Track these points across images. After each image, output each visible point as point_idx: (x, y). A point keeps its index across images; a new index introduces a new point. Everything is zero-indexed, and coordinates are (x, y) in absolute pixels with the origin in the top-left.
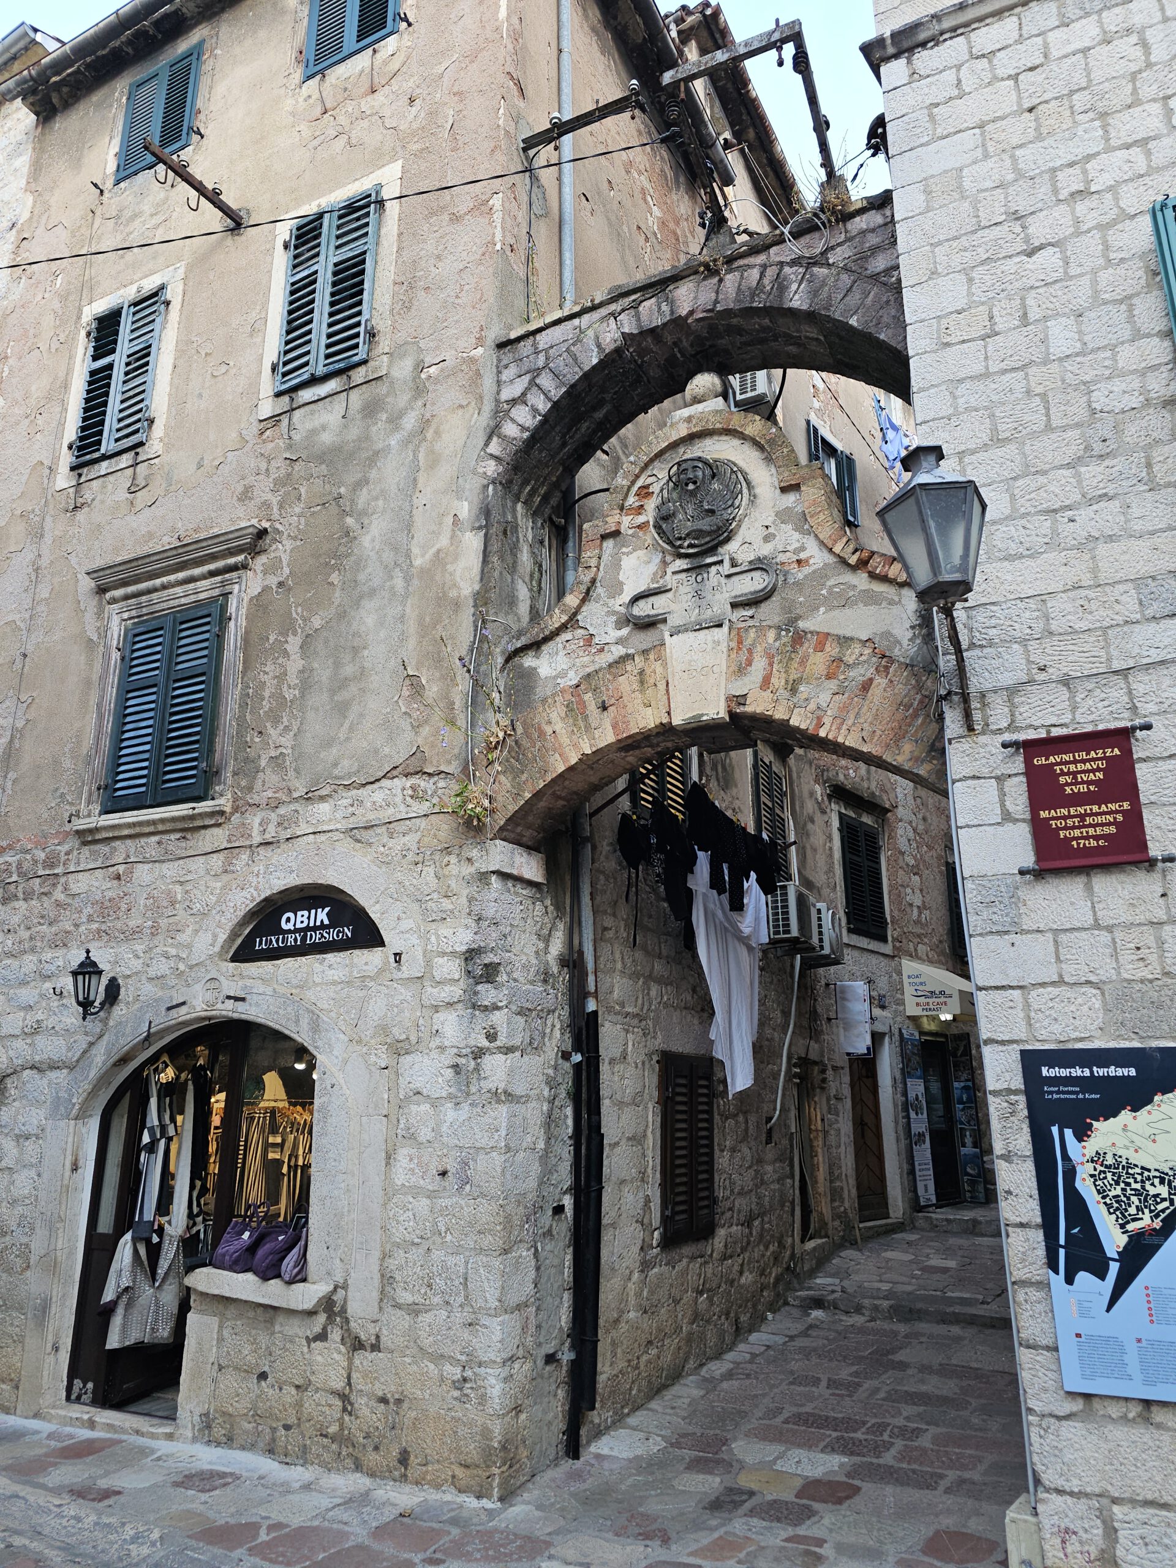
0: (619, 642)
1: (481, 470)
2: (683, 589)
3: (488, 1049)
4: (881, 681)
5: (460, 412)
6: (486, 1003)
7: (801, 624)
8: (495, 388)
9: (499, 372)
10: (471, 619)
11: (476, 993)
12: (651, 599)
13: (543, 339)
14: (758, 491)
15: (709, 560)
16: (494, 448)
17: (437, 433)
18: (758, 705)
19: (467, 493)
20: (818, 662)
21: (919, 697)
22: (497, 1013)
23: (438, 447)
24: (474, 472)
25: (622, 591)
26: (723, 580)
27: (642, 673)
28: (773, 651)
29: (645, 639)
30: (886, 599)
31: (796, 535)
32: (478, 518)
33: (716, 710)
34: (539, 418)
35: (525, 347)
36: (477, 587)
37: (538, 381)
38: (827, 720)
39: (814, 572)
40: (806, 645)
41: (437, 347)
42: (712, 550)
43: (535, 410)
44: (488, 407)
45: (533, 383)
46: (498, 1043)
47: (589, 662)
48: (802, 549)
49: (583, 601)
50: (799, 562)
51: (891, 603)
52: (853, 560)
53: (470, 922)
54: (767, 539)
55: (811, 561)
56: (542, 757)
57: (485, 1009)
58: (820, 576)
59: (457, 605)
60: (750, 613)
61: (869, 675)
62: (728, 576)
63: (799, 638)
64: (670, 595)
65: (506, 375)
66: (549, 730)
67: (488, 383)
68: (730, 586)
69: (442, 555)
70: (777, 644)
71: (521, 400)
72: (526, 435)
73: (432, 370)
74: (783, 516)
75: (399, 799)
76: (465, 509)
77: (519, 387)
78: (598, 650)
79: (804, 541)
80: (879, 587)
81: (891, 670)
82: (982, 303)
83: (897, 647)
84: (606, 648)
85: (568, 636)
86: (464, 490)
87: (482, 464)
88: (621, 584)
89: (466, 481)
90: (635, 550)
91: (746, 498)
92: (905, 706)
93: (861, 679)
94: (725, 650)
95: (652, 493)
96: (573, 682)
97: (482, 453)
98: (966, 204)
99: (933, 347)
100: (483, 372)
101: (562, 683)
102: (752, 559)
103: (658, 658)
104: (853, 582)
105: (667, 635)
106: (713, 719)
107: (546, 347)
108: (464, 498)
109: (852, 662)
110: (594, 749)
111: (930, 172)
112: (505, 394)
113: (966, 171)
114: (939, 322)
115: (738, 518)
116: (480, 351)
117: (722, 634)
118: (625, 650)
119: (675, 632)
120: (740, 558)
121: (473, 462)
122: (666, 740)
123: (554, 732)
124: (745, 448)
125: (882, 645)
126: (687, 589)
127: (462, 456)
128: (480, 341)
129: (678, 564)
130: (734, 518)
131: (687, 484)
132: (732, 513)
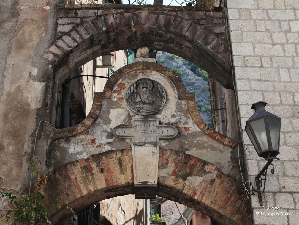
0: (109, 143)
1: (46, 57)
2: (138, 128)
4: (218, 181)
5: (37, 30)
7: (187, 153)
8: (55, 25)
9: (57, 19)
10: (35, 120)
12: (124, 130)
13: (80, 13)
14: (169, 97)
16: (53, 49)
17: (23, 35)
18: (170, 182)
19: (37, 65)
20: (195, 169)
21: (232, 189)
24: (42, 56)
25: (110, 123)
26: (156, 128)
27: (120, 159)
28: (177, 161)
29: (119, 146)
30: (219, 150)
31: (185, 118)
32: (43, 77)
33: (153, 181)
34: (76, 44)
35: (71, 14)
36: (40, 106)
37: (77, 29)
38: (198, 193)
39: (192, 133)
40: (190, 161)
42: (151, 115)
43: (75, 40)
44: (51, 31)
47: (93, 150)
48: (186, 123)
49: (92, 124)
50: (185, 128)
51: (221, 151)
52: (207, 132)
54: (173, 116)
55: (190, 129)
56: (69, 190)
58: (194, 135)
59: (27, 112)
60: (166, 144)
61: (214, 178)
62: (158, 127)
63: (187, 158)
64: (133, 129)
65: (60, 21)
66: (73, 177)
67: (51, 22)
68: (158, 132)
69: (21, 88)
70: (178, 159)
71: (68, 34)
72: (69, 49)
73: (22, 7)
74: (180, 109)
76: (35, 72)
77: (67, 28)
78: (98, 146)
79: (188, 120)
80: (216, 144)
81: (222, 177)
82: (258, 56)
83: (223, 169)
84: (102, 146)
85: (83, 137)
86: (36, 63)
87: (47, 55)
88: (110, 120)
89: (37, 59)
90: (117, 108)
91: (165, 99)
92: (227, 192)
93: (211, 178)
94: (158, 157)
95: (125, 87)
96: (86, 158)
97: (47, 50)
98: (252, 22)
99: (243, 65)
100: (49, 17)
101: (80, 157)
102: (167, 122)
103: (127, 154)
104: (207, 140)
105: (133, 146)
106: (152, 184)
107: (81, 16)
108: (36, 67)
109: (208, 171)
110: (96, 189)
111: (240, 7)
112: (60, 29)
113: (252, 11)
114: (244, 58)
115: (162, 106)
116: (48, 8)
117: (156, 150)
118: (111, 148)
119: (136, 145)
120: (162, 121)
121: (42, 53)
122: (123, 190)
123: (76, 179)
124: (165, 80)
125: (219, 166)
126: (140, 129)
127: (36, 49)
128: (48, 4)
129: (137, 118)
130: (161, 106)
131: (143, 88)
132: (161, 104)
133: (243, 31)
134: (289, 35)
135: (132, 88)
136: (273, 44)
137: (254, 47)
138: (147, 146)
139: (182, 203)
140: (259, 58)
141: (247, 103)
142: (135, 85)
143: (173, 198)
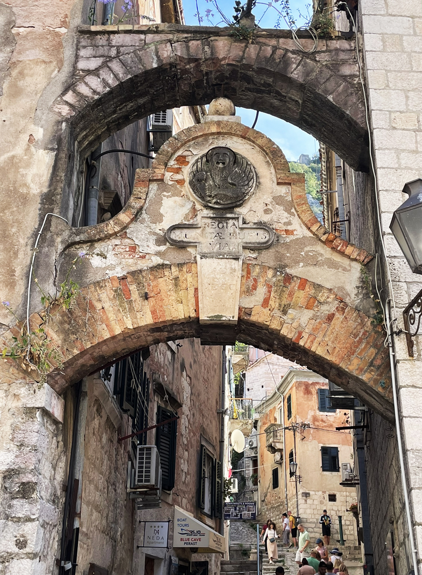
0: (158, 254)
1: (57, 110)
2: (209, 230)
3: (17, 554)
4: (339, 317)
5: (43, 66)
6: (21, 515)
7: (288, 270)
8: (73, 59)
9: (78, 49)
10: (38, 212)
11: (10, 506)
12: (185, 231)
13: (116, 39)
14: (261, 180)
15: (229, 215)
16: (70, 97)
17: (21, 73)
18: (260, 316)
19: (43, 122)
20: (301, 296)
21: (362, 331)
22: (29, 524)
23: (20, 84)
24: (51, 109)
25: (161, 221)
26: (237, 231)
27: (176, 279)
28: (271, 284)
29: (176, 257)
30: (341, 266)
31: (286, 214)
32: (51, 142)
33: (231, 315)
34: (108, 89)
35: (101, 40)
36: (45, 190)
37: (110, 65)
38: (305, 335)
39: (297, 239)
40: (293, 284)
41: (27, 17)
42: (231, 209)
43: (105, 83)
44: (67, 69)
45: (105, 65)
46: (27, 550)
47: (132, 263)
48: (289, 223)
49: (132, 220)
50: (287, 231)
51: (345, 269)
52: (324, 238)
53: (13, 447)
54: (267, 211)
55: (295, 233)
56: (92, 325)
57: (19, 520)
58: (302, 242)
59: (25, 199)
60: (254, 256)
61: (332, 311)
62: (242, 229)
63: (288, 278)
64: (199, 231)
65: (82, 53)
66: (98, 306)
67: (68, 53)
68: (241, 236)
69: (15, 160)
70: (274, 279)
71: (95, 72)
72: (96, 97)
73: (21, 30)
74: (278, 200)
76: (40, 133)
77: (93, 64)
78: (140, 256)
79: (291, 219)
80: (337, 258)
81: (346, 311)
82: (413, 112)
83: (348, 297)
84: (147, 256)
85: (117, 242)
86: (40, 120)
87: (59, 106)
88: (162, 215)
89: (43, 114)
90: (173, 195)
91: (255, 183)
92: (354, 335)
93: (327, 312)
94: (240, 276)
95: (188, 162)
96: (120, 275)
97: (59, 99)
98: (405, 56)
99: (386, 127)
100: (64, 44)
101: (111, 274)
102: (256, 221)
103: (189, 272)
104: (322, 251)
105: (198, 257)
106: (229, 320)
107: (118, 44)
108: (40, 125)
109: (322, 301)
110: (135, 326)
111: (385, 31)
112: (82, 65)
113: (404, 38)
114: (390, 114)
115: (250, 194)
116: (63, 30)
117: (237, 265)
118: (162, 261)
119: (203, 256)
120: (248, 219)
121: (51, 103)
122: (181, 330)
123: (103, 308)
124: (254, 151)
125: (340, 294)
126: (211, 230)
127: (41, 96)
128: (64, 24)
129: (206, 212)
130: (247, 193)
131: (218, 163)
132: (246, 190)
133: (390, 71)
135: (199, 164)
137: (407, 97)
138: (221, 258)
139: (278, 353)
140: (414, 116)
141: (393, 188)
142: (204, 159)
143: (263, 345)
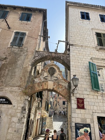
0: (43, 80)
5: (31, 55)
9: (35, 53)
11: (23, 111)
12: (47, 77)
14: (57, 71)
17: (28, 56)
18: (55, 89)
19: (30, 62)
26: (53, 78)
32: (31, 65)
38: (61, 92)
39: (60, 79)
40: (60, 85)
42: (53, 75)
43: (38, 58)
44: (34, 56)
49: (40, 75)
51: (66, 83)
53: (23, 104)
56: (34, 89)
60: (55, 81)
61: (64, 89)
69: (27, 67)
70: (57, 84)
71: (37, 56)
73: (29, 50)
74: (59, 74)
75: (17, 89)
83: (66, 87)
85: (38, 78)
88: (44, 75)
90: (46, 73)
92: (67, 92)
94: (53, 84)
95: (48, 68)
96: (38, 82)
97: (33, 59)
98: (75, 58)
102: (56, 77)
103: (47, 82)
104: (63, 81)
106: (51, 89)
107: (40, 53)
111: (73, 54)
114: (73, 65)
115: (55, 73)
123: (36, 87)
124: (56, 68)
127: (30, 59)
128: (34, 50)
129: (50, 75)
133: (73, 60)
134: (82, 61)
136: (79, 63)
137: (75, 63)
138: (51, 81)
142: (50, 68)
